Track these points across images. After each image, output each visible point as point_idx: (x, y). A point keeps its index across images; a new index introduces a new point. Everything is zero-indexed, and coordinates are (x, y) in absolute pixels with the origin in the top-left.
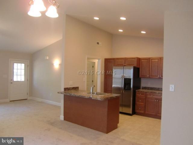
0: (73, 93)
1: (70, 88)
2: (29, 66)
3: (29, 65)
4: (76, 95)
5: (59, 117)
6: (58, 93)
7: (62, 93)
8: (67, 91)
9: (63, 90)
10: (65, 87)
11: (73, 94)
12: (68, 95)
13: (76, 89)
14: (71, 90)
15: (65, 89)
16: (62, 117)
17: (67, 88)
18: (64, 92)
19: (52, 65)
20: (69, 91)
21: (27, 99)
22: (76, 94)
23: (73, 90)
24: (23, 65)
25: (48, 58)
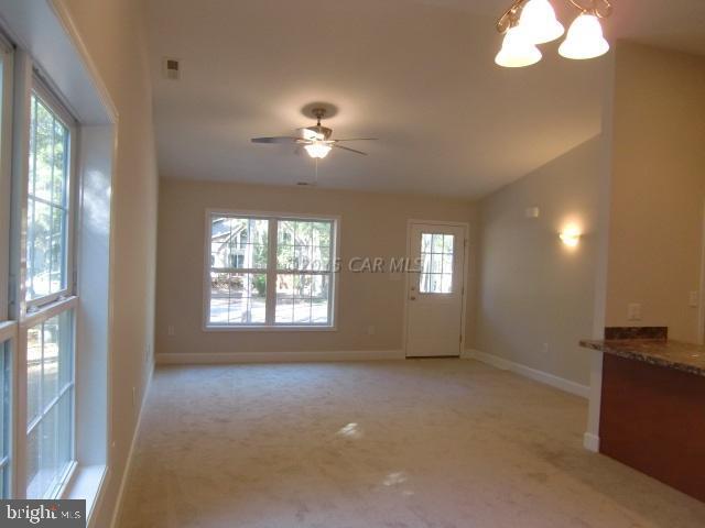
0: (646, 351)
1: (630, 329)
2: (467, 244)
3: (467, 237)
4: (660, 360)
5: (581, 436)
6: (583, 344)
7: (596, 347)
8: (616, 341)
9: (599, 336)
10: (610, 326)
11: (645, 355)
12: (626, 356)
13: (656, 334)
14: (633, 338)
15: (611, 333)
16: (592, 440)
17: (619, 329)
18: (606, 344)
19: (553, 238)
20: (626, 341)
21: (458, 357)
22: (657, 356)
23: (640, 340)
24: (449, 239)
25: (536, 215)
